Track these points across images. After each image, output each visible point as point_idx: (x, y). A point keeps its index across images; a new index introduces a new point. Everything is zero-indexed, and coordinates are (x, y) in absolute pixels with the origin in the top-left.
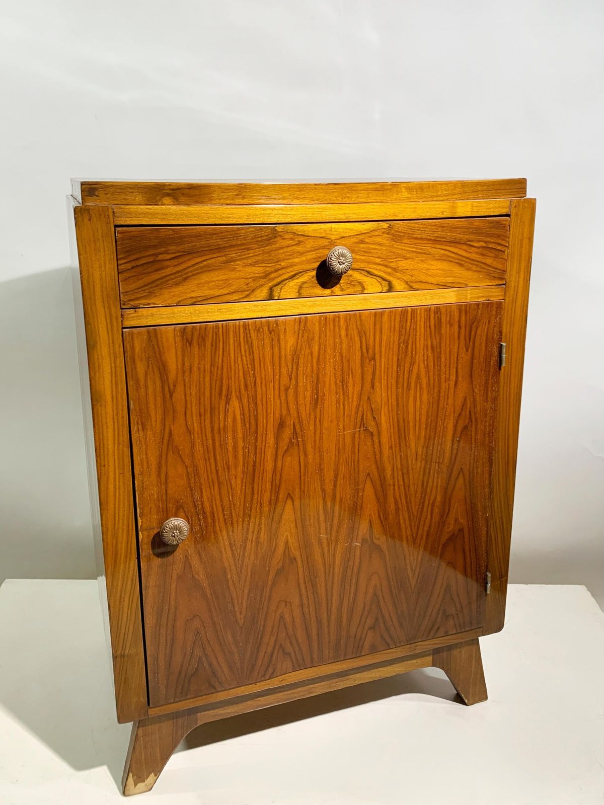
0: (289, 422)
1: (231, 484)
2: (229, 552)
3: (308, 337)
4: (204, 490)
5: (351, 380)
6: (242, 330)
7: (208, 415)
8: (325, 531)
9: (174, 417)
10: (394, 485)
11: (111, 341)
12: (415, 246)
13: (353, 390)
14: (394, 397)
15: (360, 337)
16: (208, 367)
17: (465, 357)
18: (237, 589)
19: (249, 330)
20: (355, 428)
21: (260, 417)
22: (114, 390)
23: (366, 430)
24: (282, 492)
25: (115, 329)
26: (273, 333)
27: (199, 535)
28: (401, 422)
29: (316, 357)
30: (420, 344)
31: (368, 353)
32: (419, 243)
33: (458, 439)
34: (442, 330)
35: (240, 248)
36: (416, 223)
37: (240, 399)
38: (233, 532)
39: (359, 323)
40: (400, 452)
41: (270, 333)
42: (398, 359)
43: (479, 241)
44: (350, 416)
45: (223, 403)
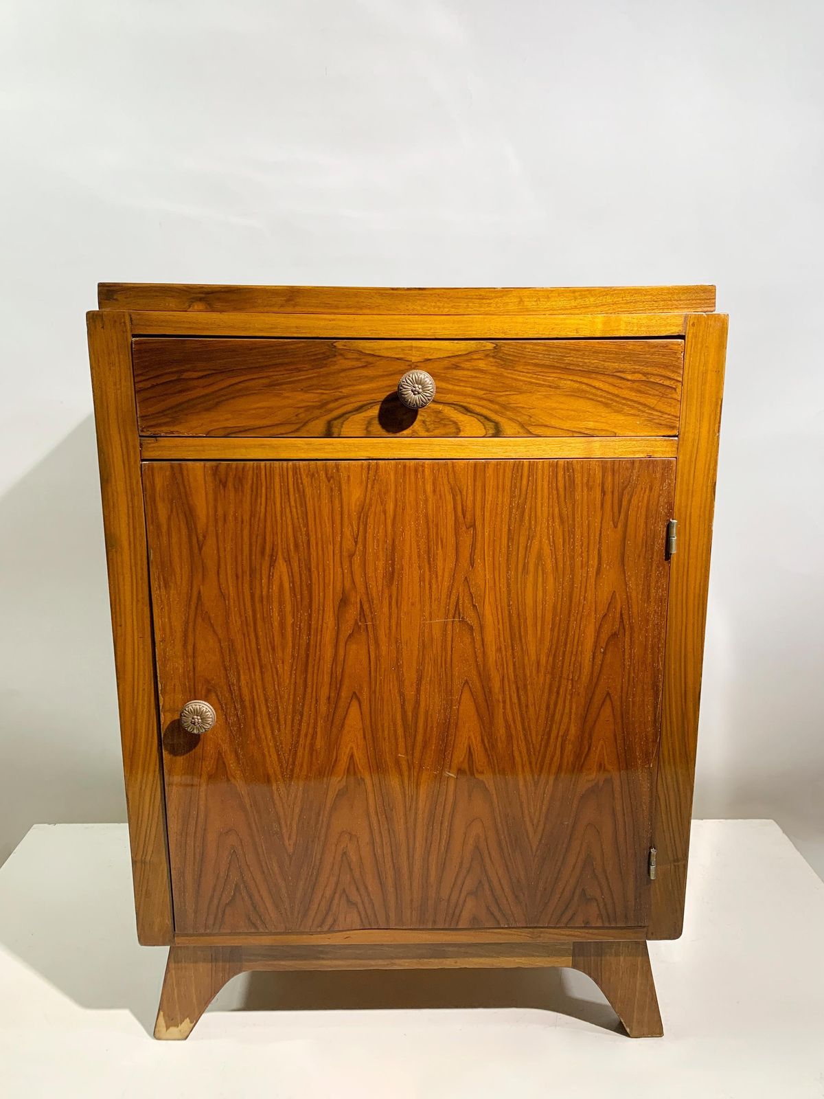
0: (355, 599)
2: (275, 757)
3: (380, 490)
4: (242, 672)
5: (440, 551)
6: (291, 473)
7: (247, 578)
8: (404, 751)
9: (203, 575)
10: (504, 702)
11: (127, 476)
12: (535, 376)
13: (444, 565)
14: (503, 581)
15: (453, 495)
16: (246, 518)
17: (612, 536)
18: (286, 805)
19: (300, 475)
20: (447, 616)
21: (315, 587)
22: (132, 534)
23: (463, 621)
24: (344, 688)
25: (132, 460)
26: (331, 481)
28: (515, 616)
29: (392, 517)
30: (543, 511)
31: (464, 517)
32: (541, 372)
33: (602, 650)
34: (576, 494)
35: (287, 368)
36: (535, 344)
37: (288, 561)
38: (279, 730)
39: (451, 476)
41: (329, 481)
42: (509, 530)
43: (634, 373)
44: (439, 600)
45: (266, 564)
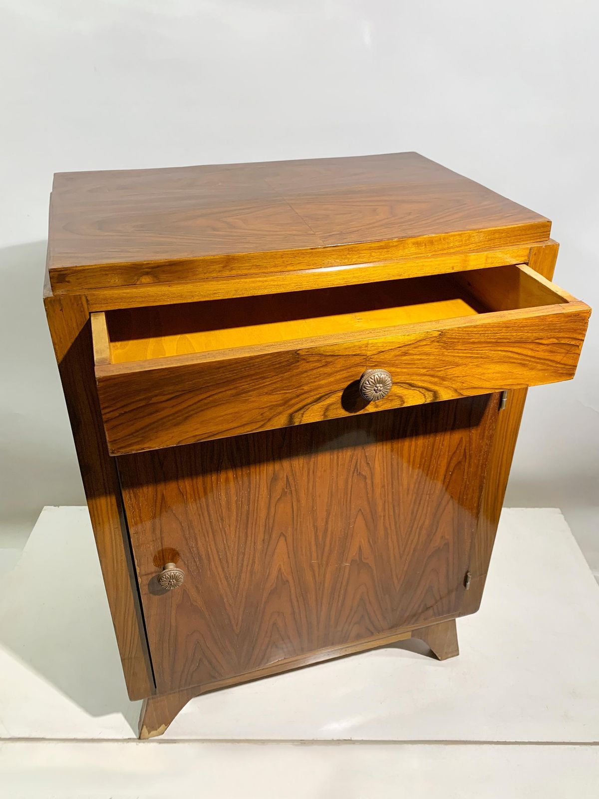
1: (225, 531)
4: (199, 539)
10: (385, 516)
23: (359, 474)
27: (195, 573)
33: (450, 473)
35: (253, 378)
40: (393, 489)
